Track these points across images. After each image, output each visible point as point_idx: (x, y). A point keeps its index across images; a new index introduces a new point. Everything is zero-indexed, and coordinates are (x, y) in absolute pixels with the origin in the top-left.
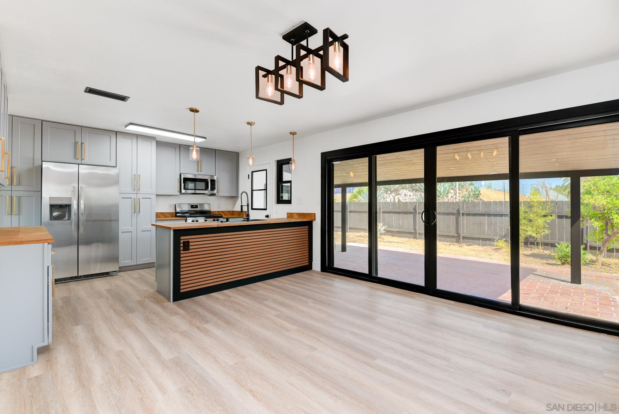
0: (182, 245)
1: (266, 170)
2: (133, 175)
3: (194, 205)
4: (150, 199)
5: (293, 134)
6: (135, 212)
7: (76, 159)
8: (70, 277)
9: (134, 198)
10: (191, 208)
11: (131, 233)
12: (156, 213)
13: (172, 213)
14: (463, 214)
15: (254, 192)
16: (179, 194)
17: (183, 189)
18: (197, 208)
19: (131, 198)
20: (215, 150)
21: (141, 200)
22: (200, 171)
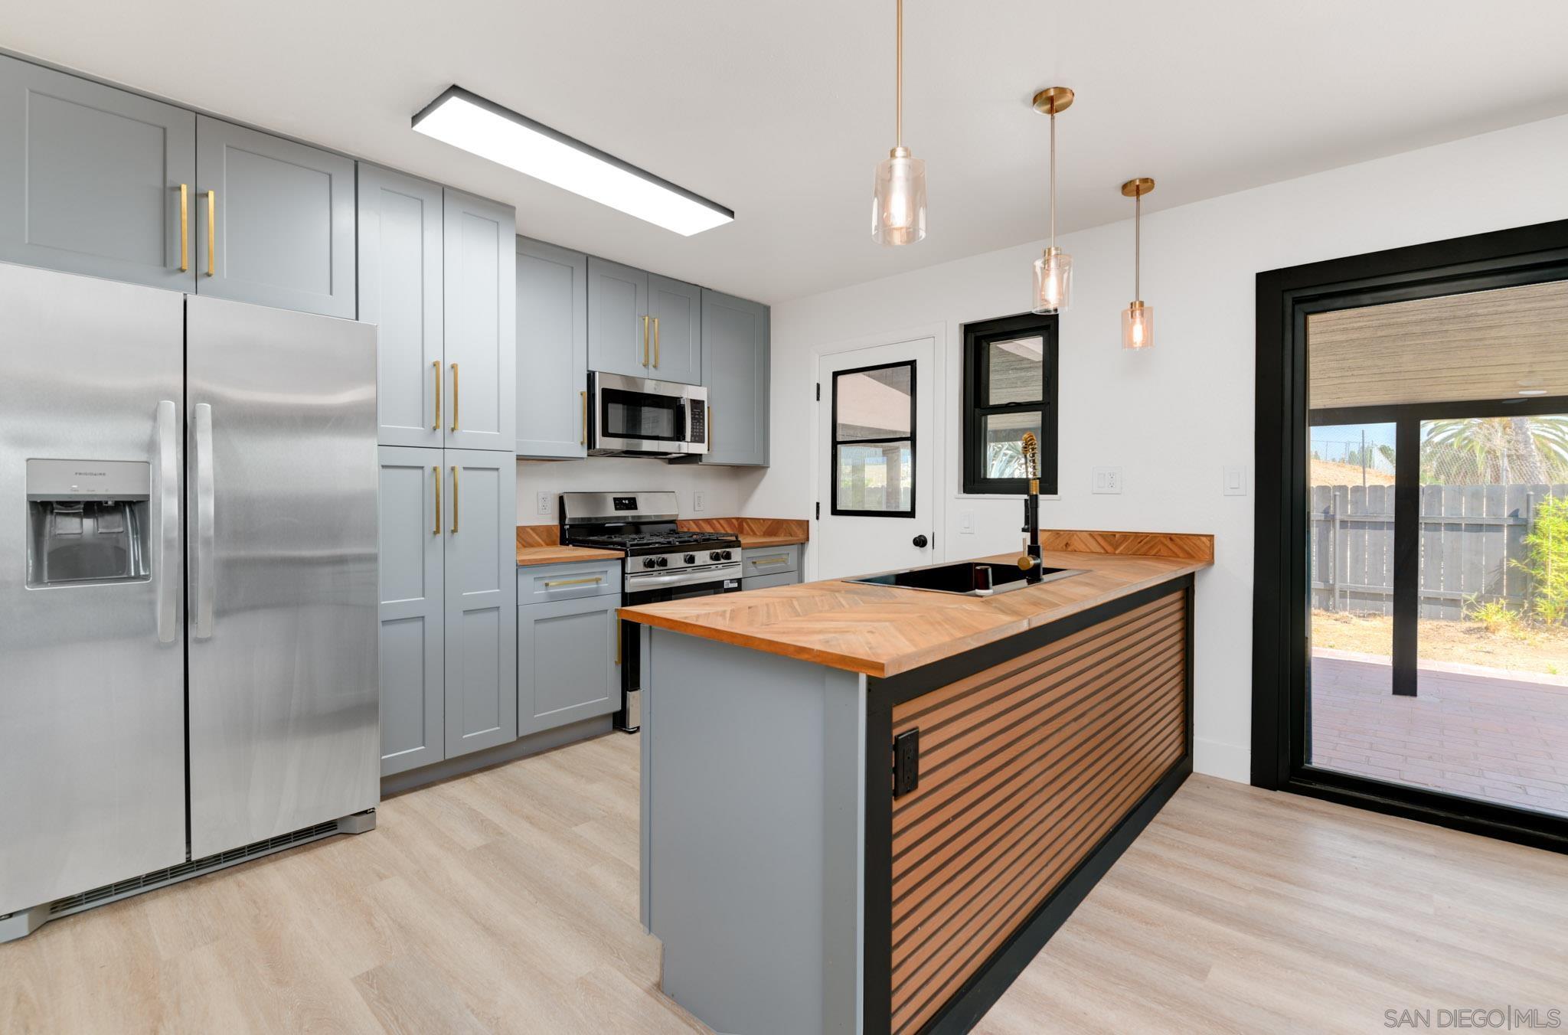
1: (912, 364)
2: (428, 364)
3: (625, 499)
4: (495, 473)
5: (1136, 188)
6: (437, 532)
7: (170, 273)
8: (148, 876)
9: (435, 469)
10: (616, 509)
11: (421, 623)
12: (518, 528)
13: (548, 528)
14: (1344, 524)
15: (841, 448)
16: (583, 454)
17: (602, 435)
18: (635, 508)
19: (422, 467)
20: (701, 289)
21: (461, 477)
22: (654, 367)
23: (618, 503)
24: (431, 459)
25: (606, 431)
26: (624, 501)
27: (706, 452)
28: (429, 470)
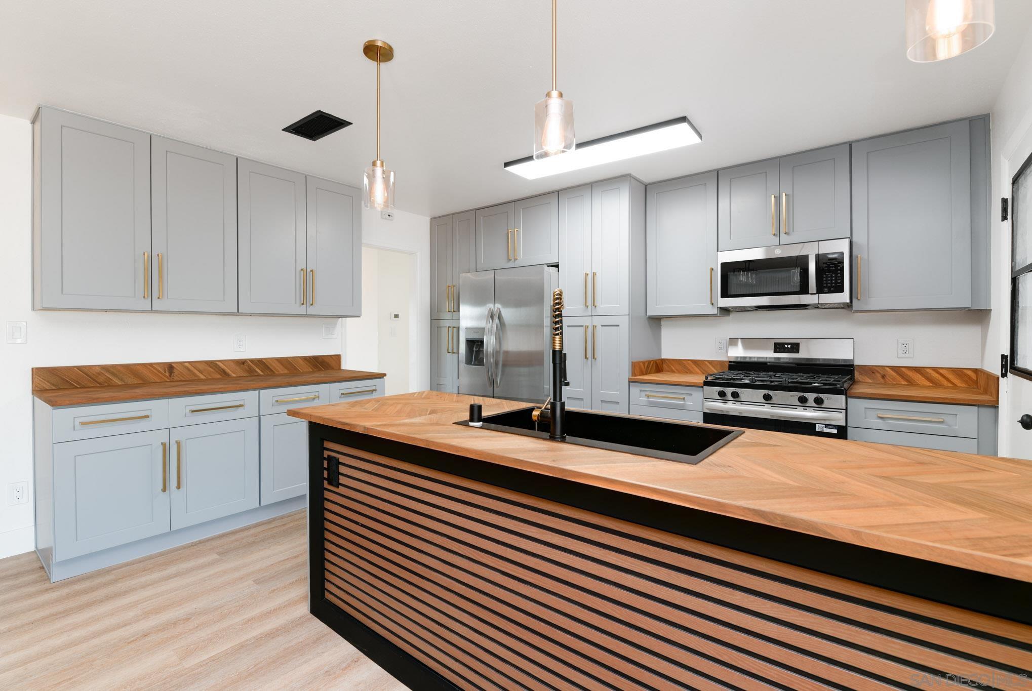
2: (585, 274)
3: (788, 343)
4: (618, 327)
6: (587, 358)
7: (509, 261)
9: (587, 327)
10: (775, 352)
11: (582, 402)
16: (715, 311)
17: (722, 297)
18: (798, 352)
19: (583, 326)
20: (850, 145)
21: (599, 330)
22: (786, 233)
23: (779, 347)
24: (587, 321)
25: (725, 294)
26: (786, 346)
27: (848, 301)
28: (584, 327)
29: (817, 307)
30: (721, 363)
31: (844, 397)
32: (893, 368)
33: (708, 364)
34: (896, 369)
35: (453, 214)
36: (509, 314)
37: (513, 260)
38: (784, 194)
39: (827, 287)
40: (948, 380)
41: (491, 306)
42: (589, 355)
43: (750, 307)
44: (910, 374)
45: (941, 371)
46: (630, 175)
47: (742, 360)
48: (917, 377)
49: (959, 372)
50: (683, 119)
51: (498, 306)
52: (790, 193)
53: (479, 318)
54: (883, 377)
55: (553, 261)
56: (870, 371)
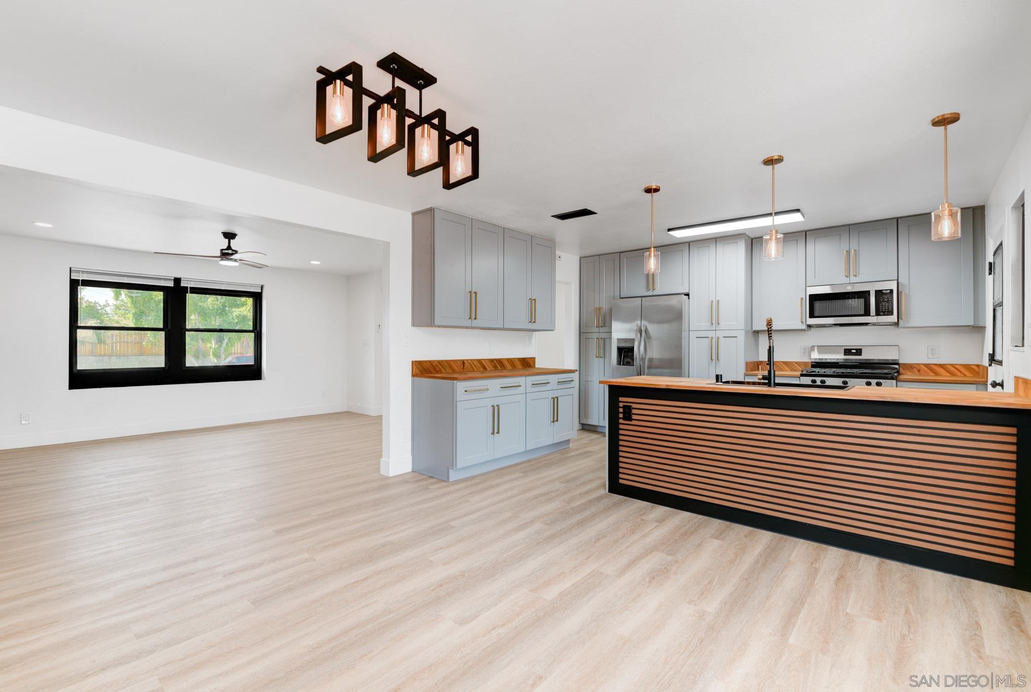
0: (621, 410)
2: (711, 301)
3: (854, 349)
4: (736, 338)
6: (712, 360)
7: (648, 291)
9: (712, 338)
10: (846, 355)
16: (804, 327)
17: (810, 318)
18: (860, 354)
19: (708, 337)
20: (897, 219)
21: (722, 340)
22: (854, 276)
23: (848, 352)
24: (711, 334)
25: (812, 315)
26: (852, 351)
27: (896, 321)
28: (710, 338)
29: (874, 324)
30: (805, 364)
31: (895, 381)
32: (925, 365)
33: (795, 364)
34: (927, 366)
35: (600, 255)
36: (653, 329)
37: (652, 290)
38: (853, 250)
39: (882, 312)
40: (960, 372)
41: (639, 322)
42: (714, 358)
43: (829, 324)
44: (936, 368)
45: (957, 367)
46: (744, 234)
47: (820, 361)
48: (941, 371)
49: (967, 367)
50: (798, 210)
51: (645, 323)
52: (857, 249)
53: (630, 331)
54: (919, 371)
55: (686, 291)
56: (910, 367)
